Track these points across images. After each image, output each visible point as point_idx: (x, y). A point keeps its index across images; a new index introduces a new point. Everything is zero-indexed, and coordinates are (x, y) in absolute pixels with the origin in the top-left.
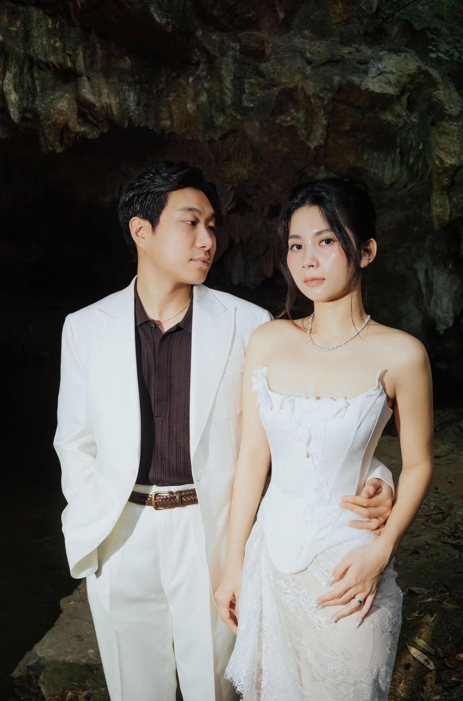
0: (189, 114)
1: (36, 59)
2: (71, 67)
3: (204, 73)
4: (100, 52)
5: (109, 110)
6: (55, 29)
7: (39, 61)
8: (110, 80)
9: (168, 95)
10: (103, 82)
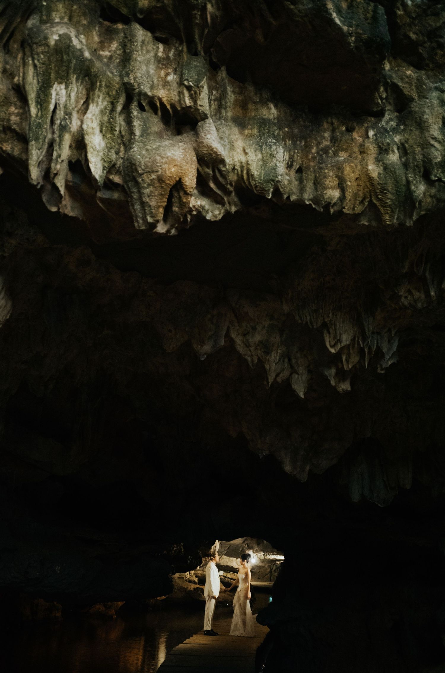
0: (370, 179)
1: (137, 90)
2: (190, 107)
3: (393, 124)
4: (231, 97)
5: (245, 172)
6: (168, 58)
7: (142, 94)
8: (246, 132)
9: (336, 154)
10: (237, 133)
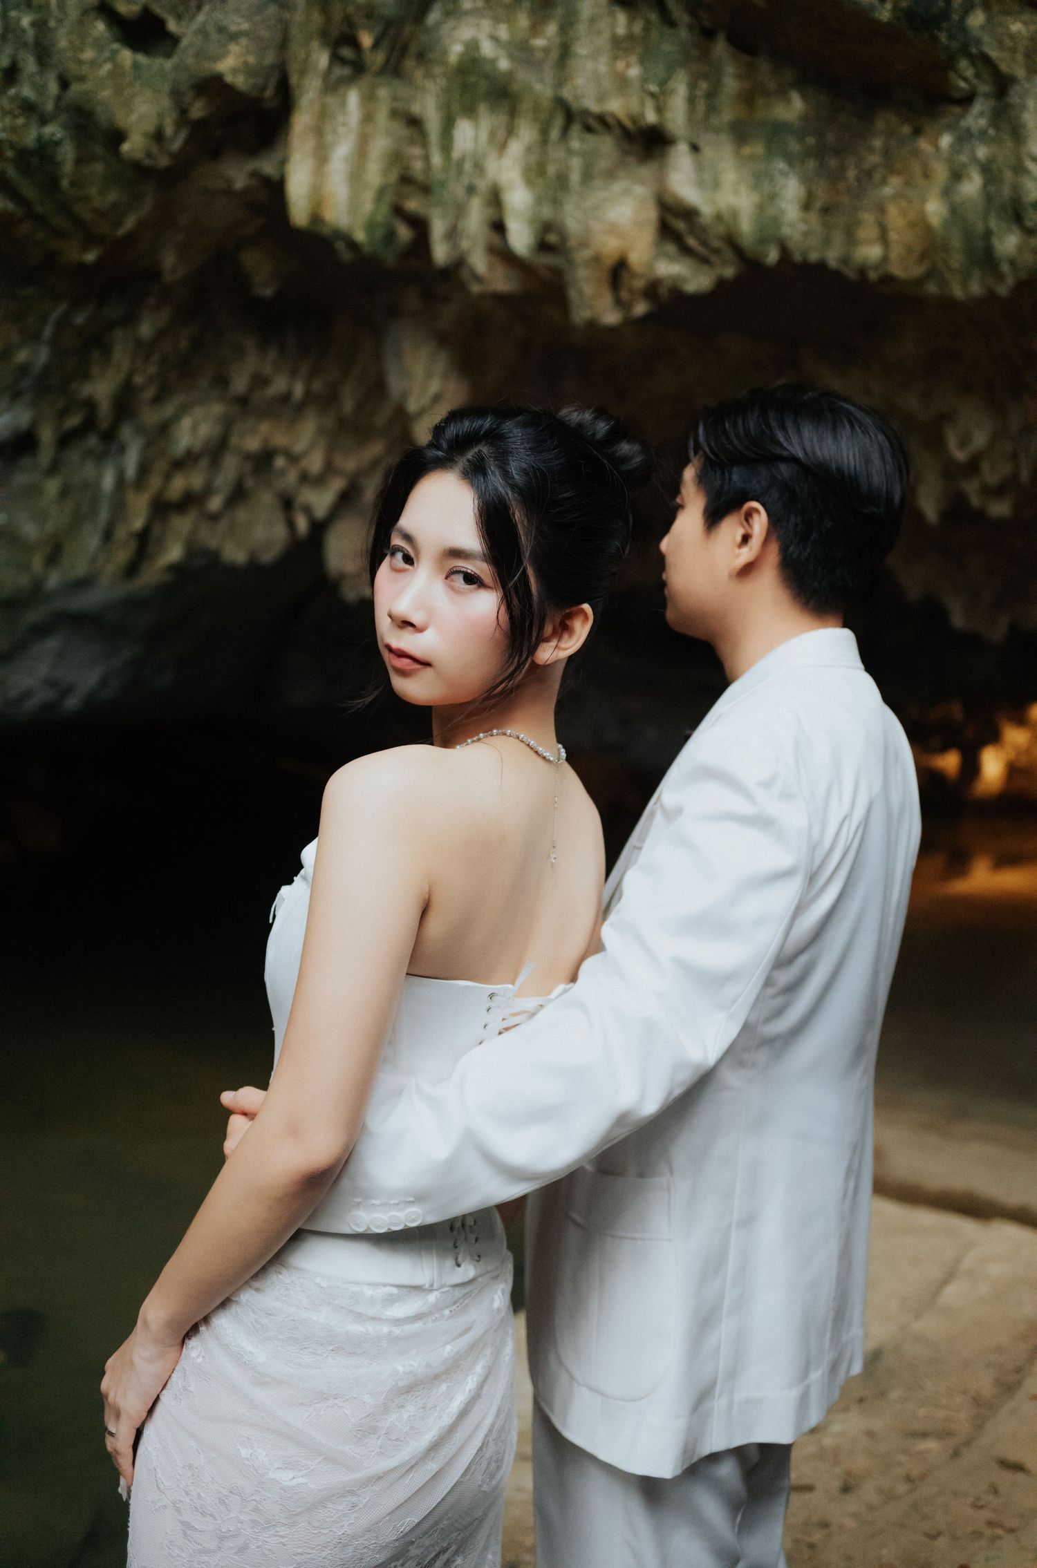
0: (928, 227)
1: (578, 109)
2: (655, 124)
3: (983, 122)
4: (730, 85)
6: (631, 35)
7: (585, 113)
8: (746, 150)
9: (884, 182)
10: (730, 155)
